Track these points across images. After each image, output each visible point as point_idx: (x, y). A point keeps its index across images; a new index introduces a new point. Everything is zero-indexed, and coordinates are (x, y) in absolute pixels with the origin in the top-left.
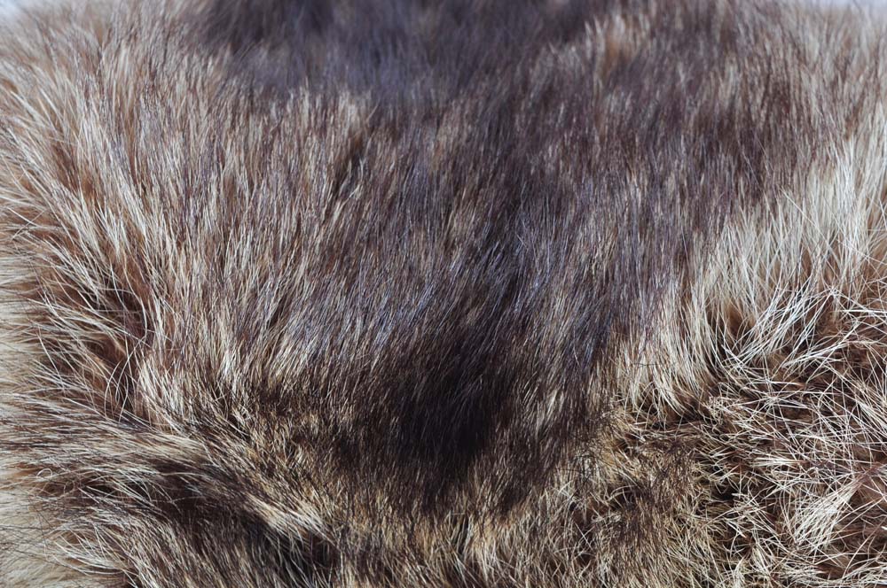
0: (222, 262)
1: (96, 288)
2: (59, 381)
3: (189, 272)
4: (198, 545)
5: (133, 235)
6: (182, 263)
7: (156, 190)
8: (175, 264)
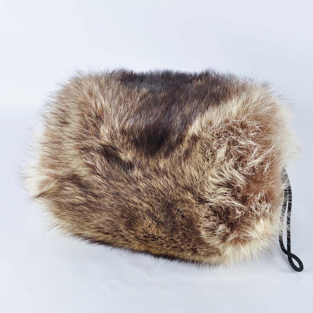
0: (118, 110)
1: (94, 115)
2: (86, 131)
3: (112, 111)
4: (108, 161)
5: (102, 105)
6: (110, 110)
7: (107, 97)
8: (109, 110)
